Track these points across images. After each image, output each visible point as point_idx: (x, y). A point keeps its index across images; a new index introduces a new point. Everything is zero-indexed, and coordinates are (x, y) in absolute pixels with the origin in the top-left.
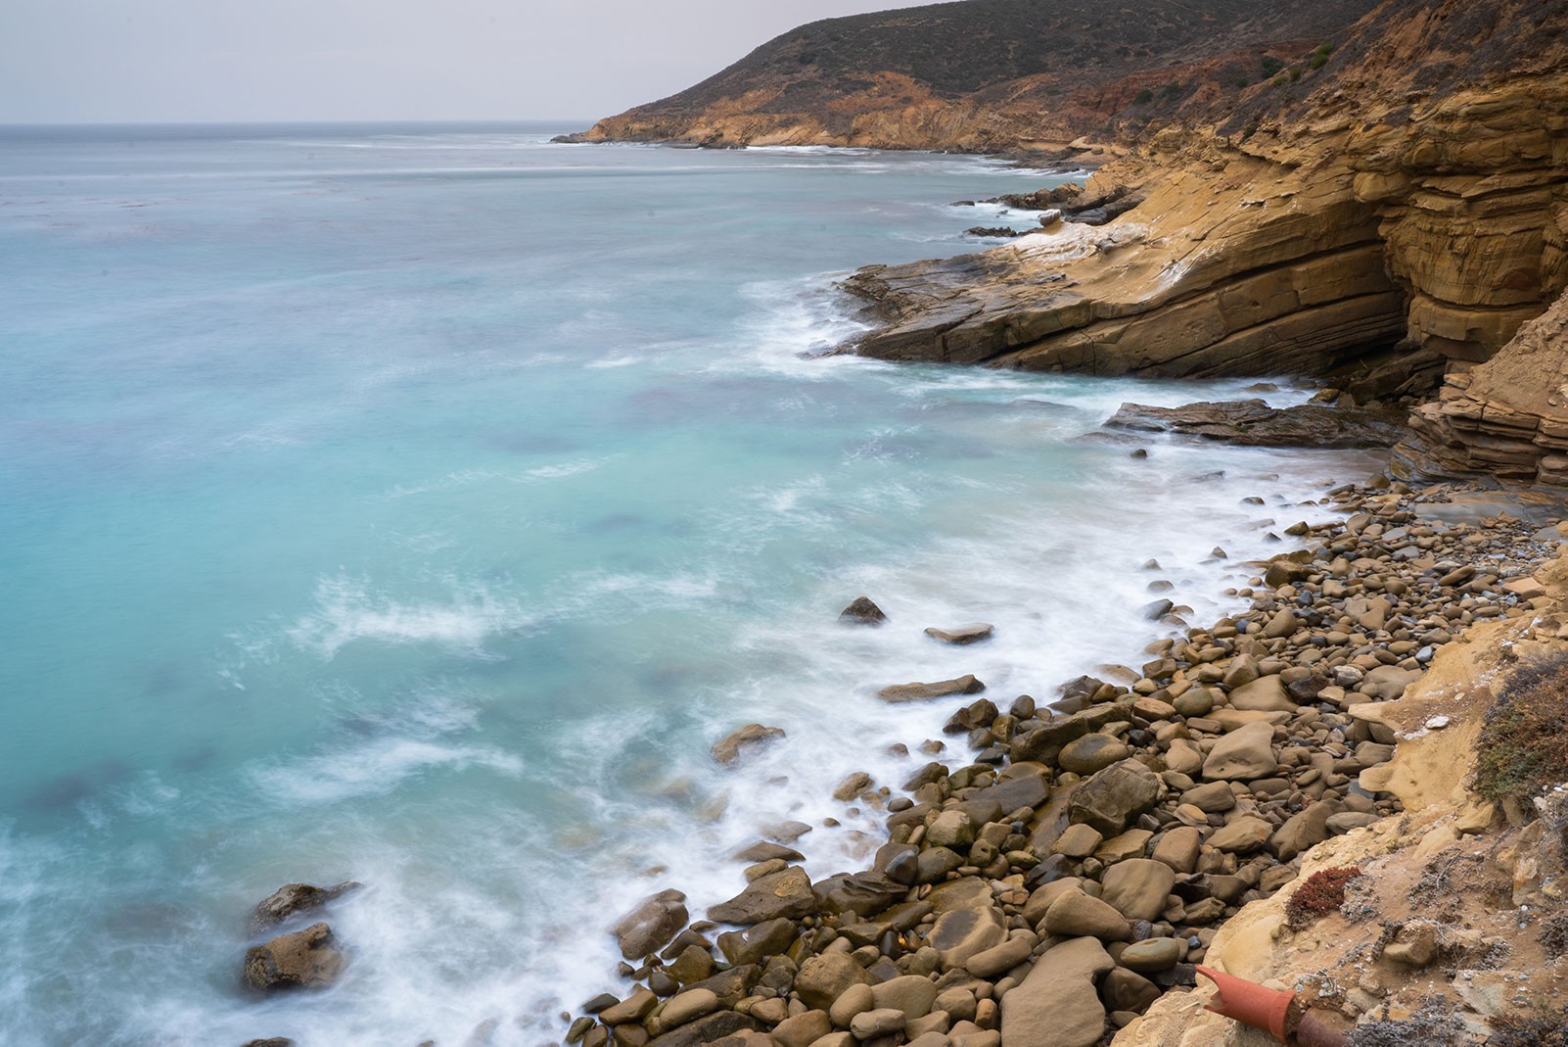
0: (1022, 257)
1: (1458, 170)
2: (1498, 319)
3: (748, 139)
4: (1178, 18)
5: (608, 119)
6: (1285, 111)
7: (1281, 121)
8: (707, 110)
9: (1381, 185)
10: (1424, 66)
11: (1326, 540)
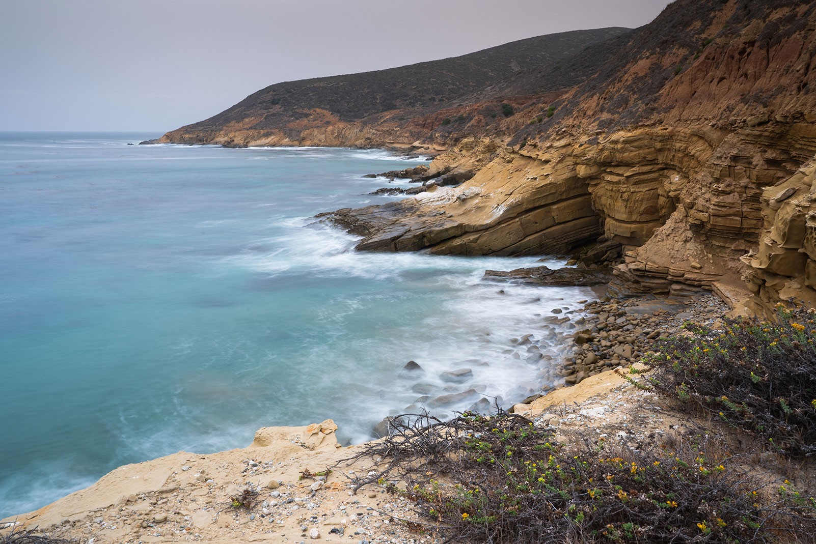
0: (420, 203)
1: (621, 164)
2: (643, 227)
3: (247, 143)
4: (458, 83)
5: (171, 132)
6: (538, 136)
7: (537, 140)
8: (224, 128)
9: (589, 170)
10: (601, 119)
11: (594, 325)
